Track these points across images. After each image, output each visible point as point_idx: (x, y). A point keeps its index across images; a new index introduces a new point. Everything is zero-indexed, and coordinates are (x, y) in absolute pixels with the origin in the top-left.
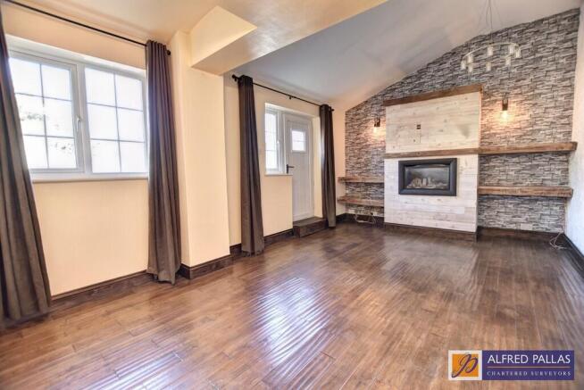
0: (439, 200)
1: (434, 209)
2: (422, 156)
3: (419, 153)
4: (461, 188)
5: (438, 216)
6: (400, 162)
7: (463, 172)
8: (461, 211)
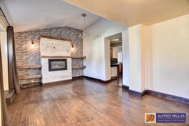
0: (62, 72)
1: (61, 75)
2: (57, 58)
3: (56, 56)
4: (68, 68)
5: (63, 77)
6: (49, 59)
7: (68, 63)
8: (68, 74)
